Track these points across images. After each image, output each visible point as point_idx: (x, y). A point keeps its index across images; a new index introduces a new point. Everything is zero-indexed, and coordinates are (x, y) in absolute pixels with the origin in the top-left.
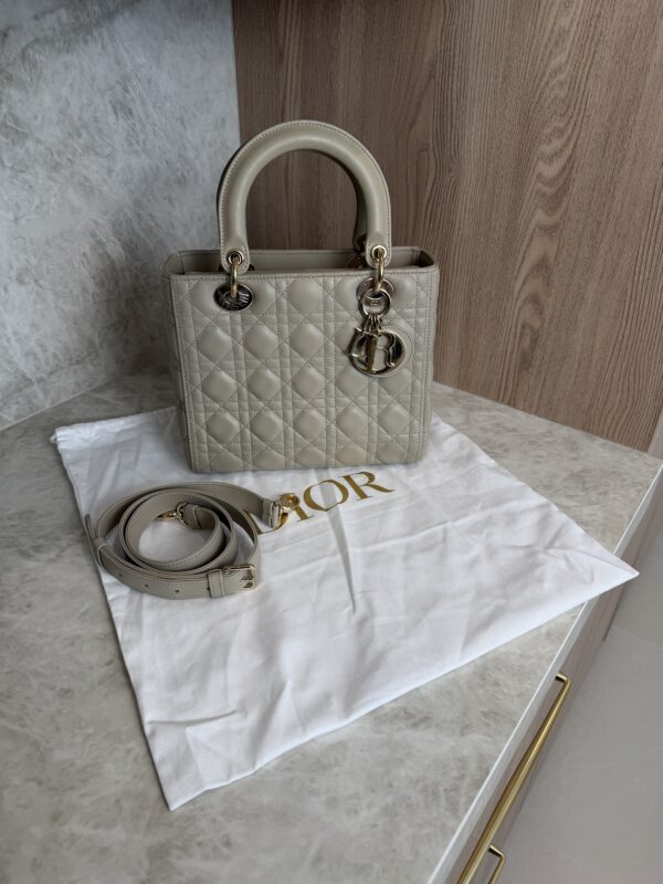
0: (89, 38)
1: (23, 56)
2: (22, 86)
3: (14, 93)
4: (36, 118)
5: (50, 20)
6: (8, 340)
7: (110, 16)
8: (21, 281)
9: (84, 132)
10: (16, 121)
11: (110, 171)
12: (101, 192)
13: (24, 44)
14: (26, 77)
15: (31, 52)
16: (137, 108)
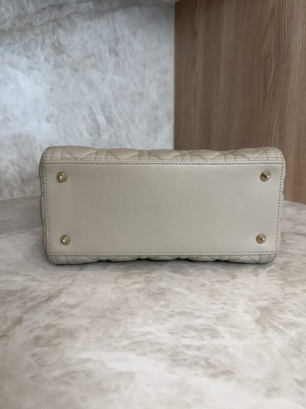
0: (102, 17)
1: (69, 17)
2: (65, 29)
3: (61, 32)
4: (70, 45)
5: (84, 6)
6: (36, 149)
7: (113, 10)
8: (48, 120)
9: (92, 58)
10: (60, 44)
11: (103, 79)
12: (97, 88)
13: (69, 12)
14: (68, 26)
15: (72, 16)
16: (121, 54)
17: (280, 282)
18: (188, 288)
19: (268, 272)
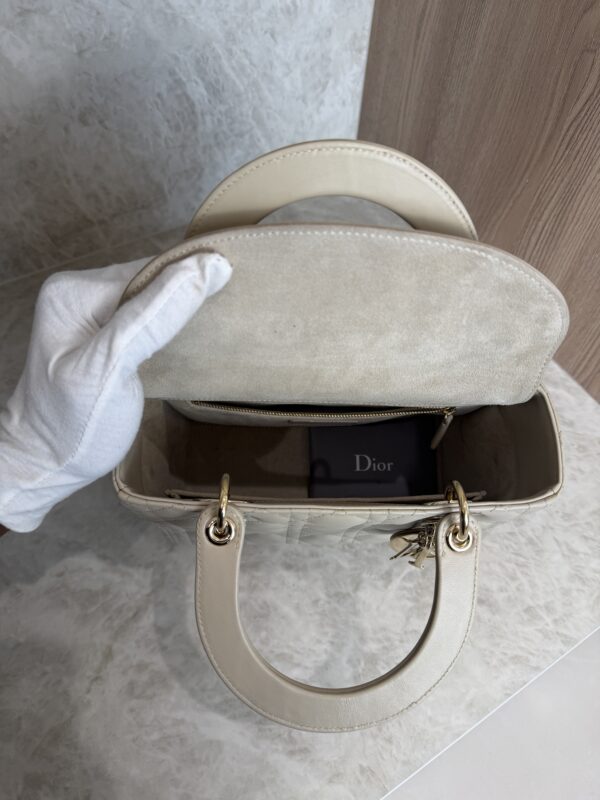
6: (68, 182)
8: (84, 121)
12: (185, 21)
17: (410, 604)
18: (297, 608)
19: (404, 579)
